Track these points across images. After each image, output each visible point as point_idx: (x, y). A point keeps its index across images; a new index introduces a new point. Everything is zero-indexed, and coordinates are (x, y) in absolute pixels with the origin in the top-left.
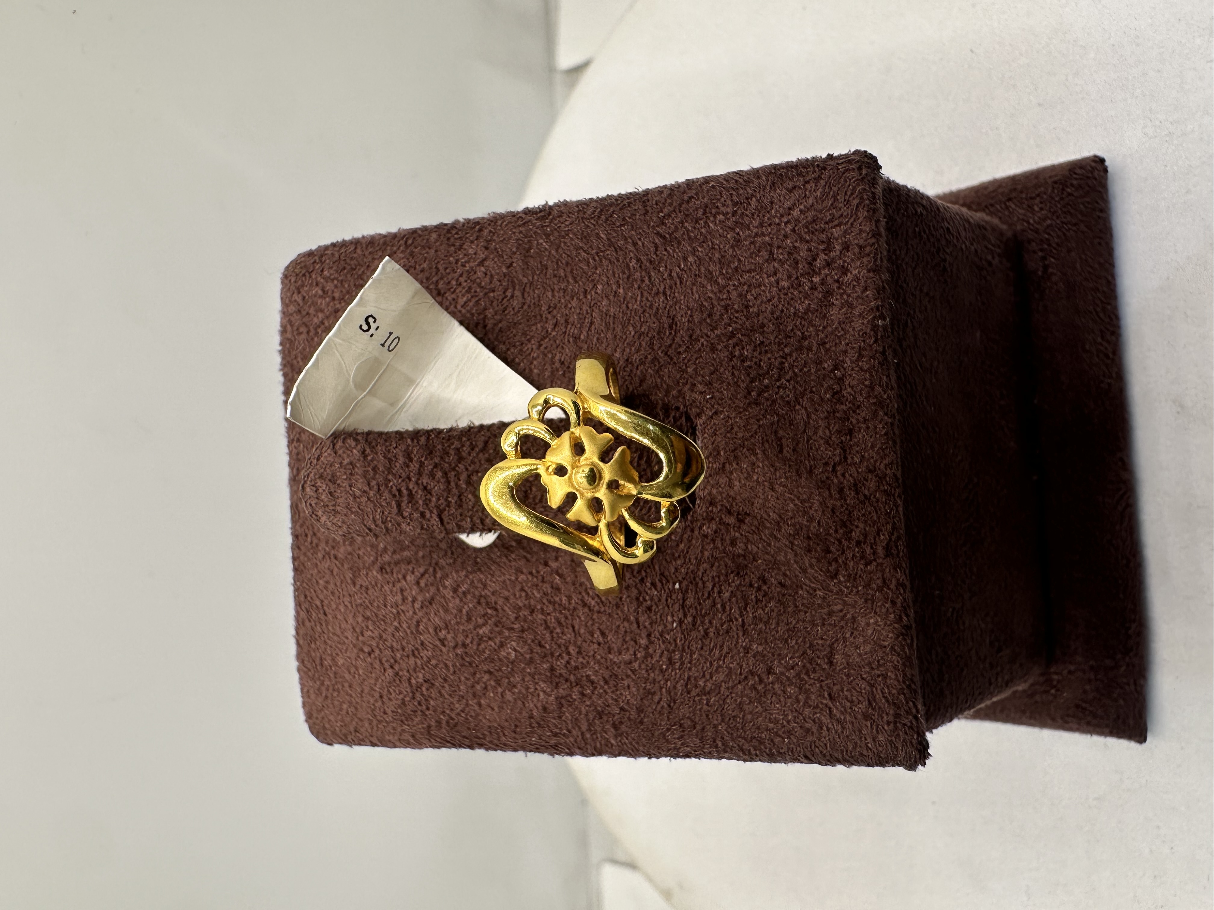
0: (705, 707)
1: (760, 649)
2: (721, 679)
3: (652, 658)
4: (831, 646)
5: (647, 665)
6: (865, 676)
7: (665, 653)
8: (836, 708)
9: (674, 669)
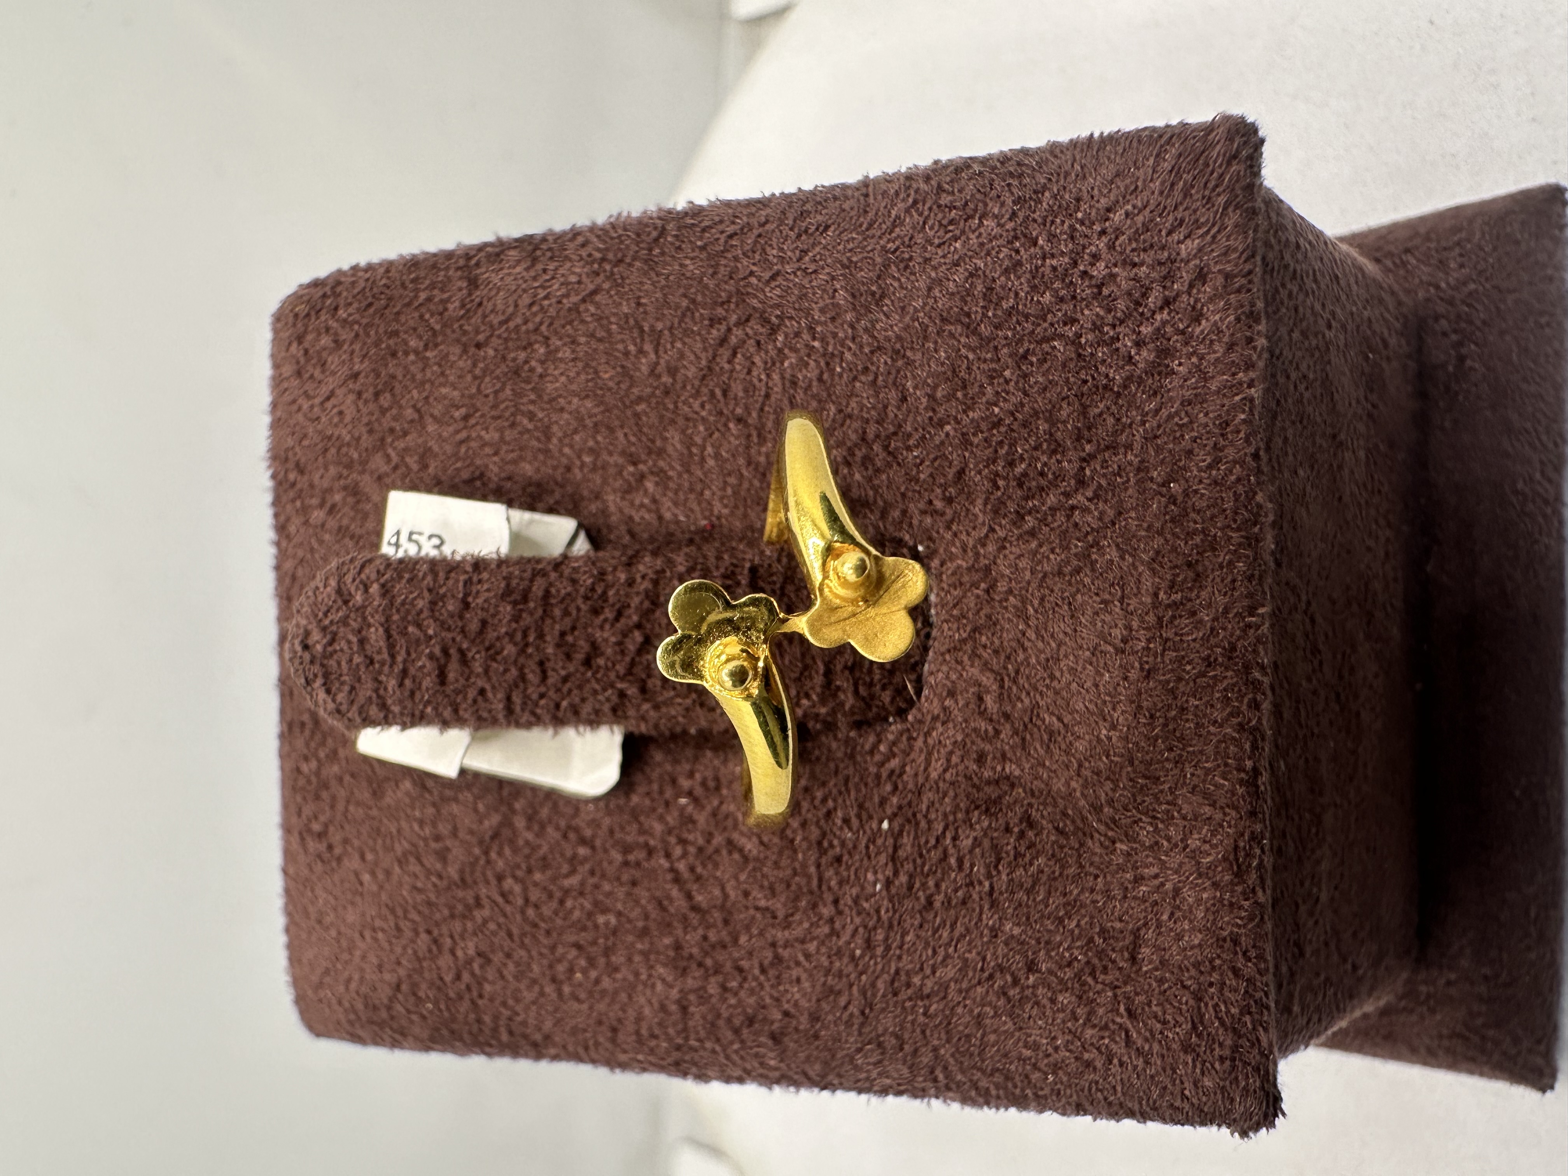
0: (921, 1019)
1: (1016, 931)
2: (951, 974)
3: (838, 937)
4: (1136, 934)
5: (831, 948)
6: (1189, 983)
7: (861, 930)
8: (1138, 1031)
9: (874, 957)
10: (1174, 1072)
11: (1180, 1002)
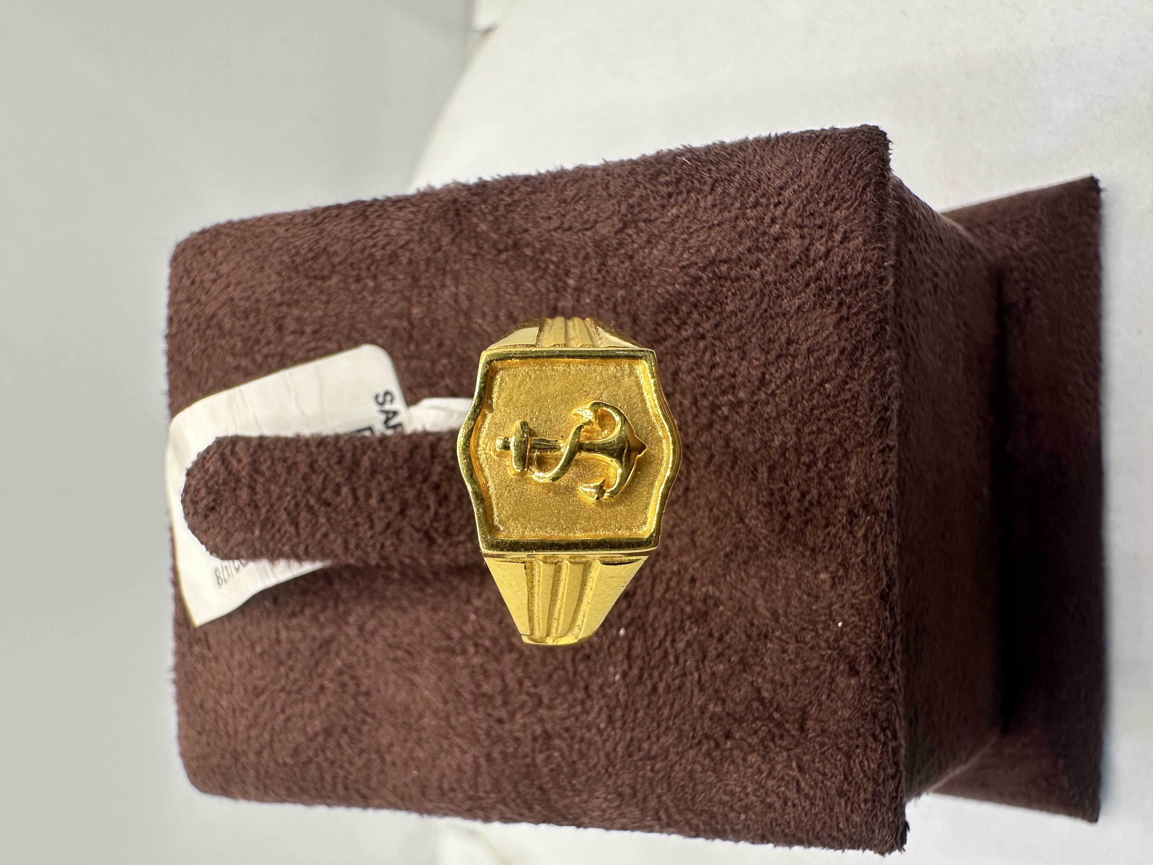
2: (670, 741)
3: (588, 714)
4: (804, 710)
5: (583, 723)
6: (841, 746)
7: (605, 710)
8: (807, 783)
9: (614, 729)
10: (832, 810)
11: (836, 760)
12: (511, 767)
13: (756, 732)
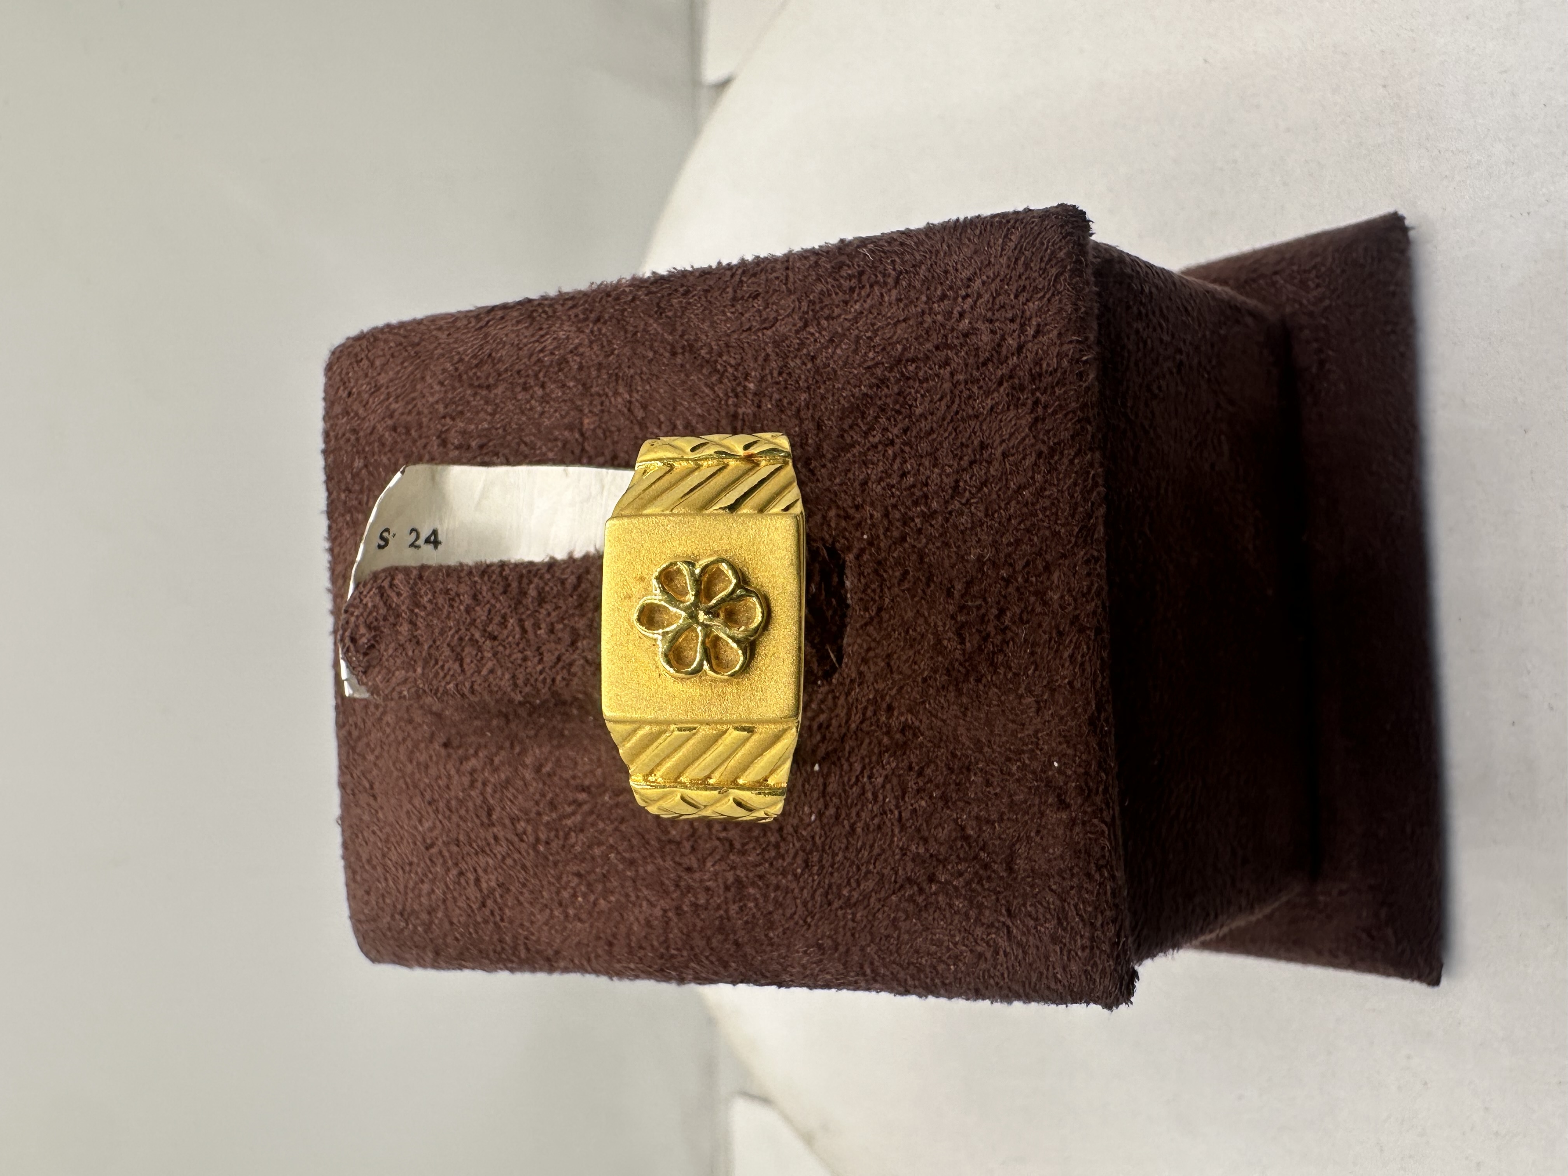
0: (850, 924)
2: (871, 888)
4: (1011, 848)
5: (778, 869)
6: (1055, 887)
7: (801, 853)
8: (1017, 927)
9: (811, 875)
10: (1047, 958)
11: (1048, 903)
12: (703, 920)
13: (960, 874)
